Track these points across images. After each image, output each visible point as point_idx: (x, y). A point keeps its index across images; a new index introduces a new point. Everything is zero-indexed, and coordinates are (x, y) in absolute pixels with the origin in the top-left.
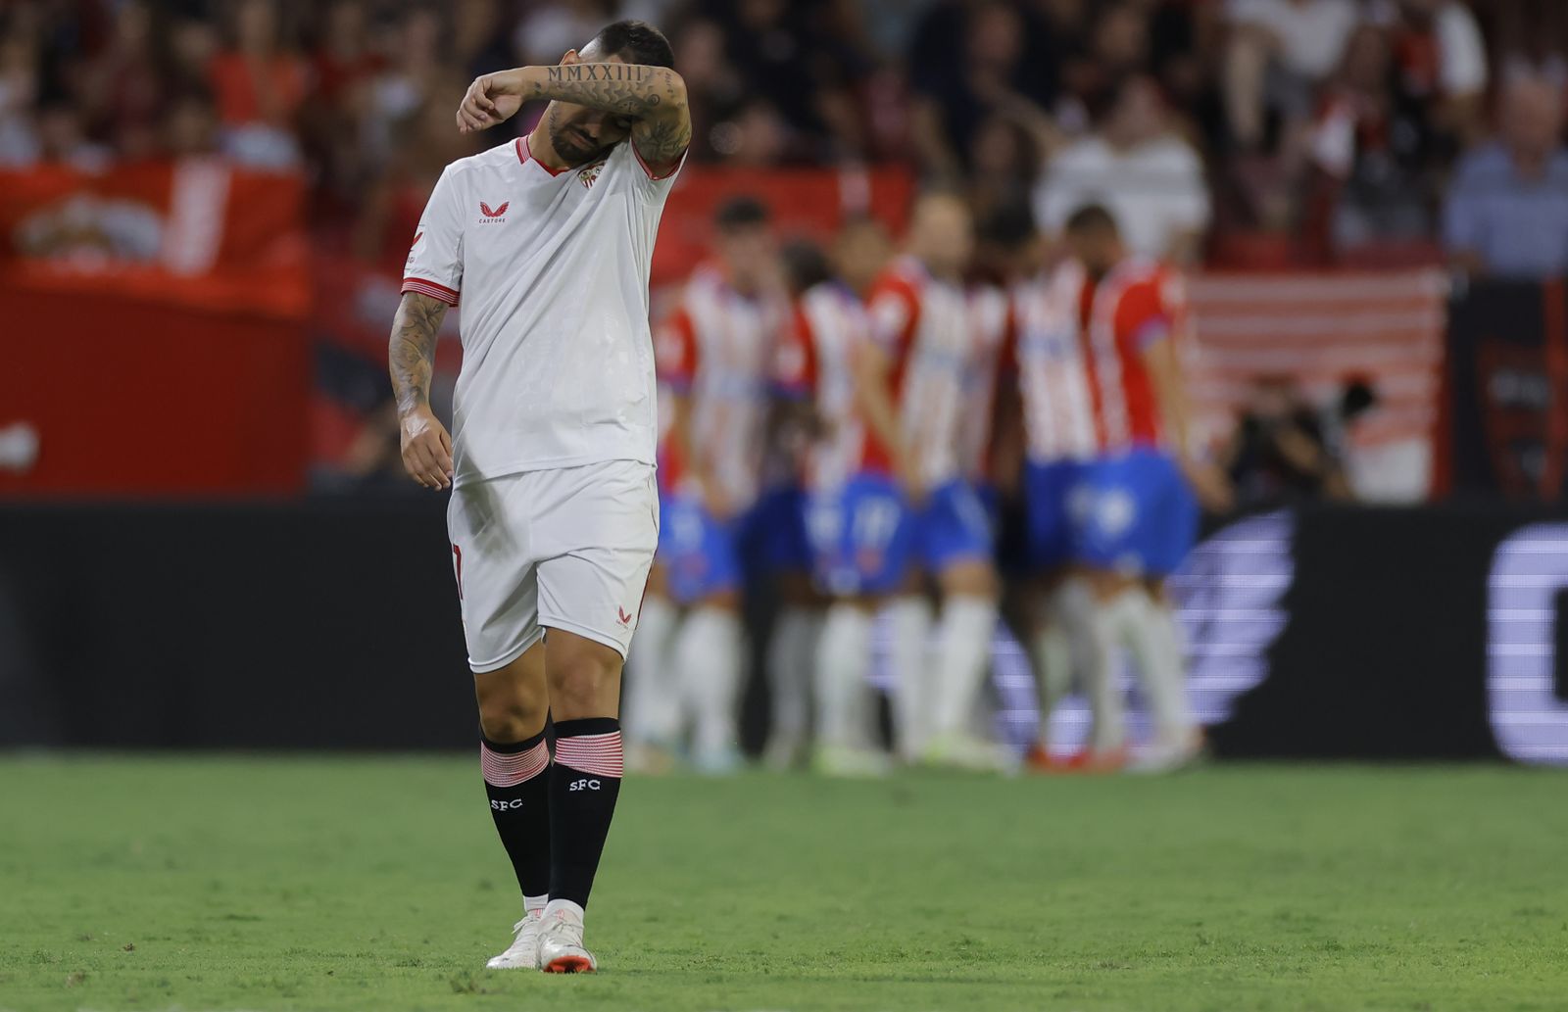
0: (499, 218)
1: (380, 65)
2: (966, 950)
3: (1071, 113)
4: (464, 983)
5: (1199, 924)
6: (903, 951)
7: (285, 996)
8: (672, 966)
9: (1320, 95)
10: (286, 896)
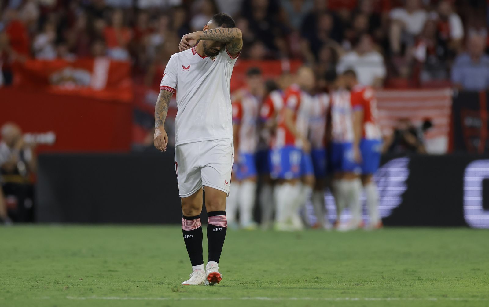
0: (188, 70)
1: (152, 31)
2: (317, 280)
3: (347, 44)
4: (175, 289)
5: (382, 273)
6: (299, 280)
7: (125, 293)
8: (234, 285)
9: (416, 39)
10: (125, 265)
